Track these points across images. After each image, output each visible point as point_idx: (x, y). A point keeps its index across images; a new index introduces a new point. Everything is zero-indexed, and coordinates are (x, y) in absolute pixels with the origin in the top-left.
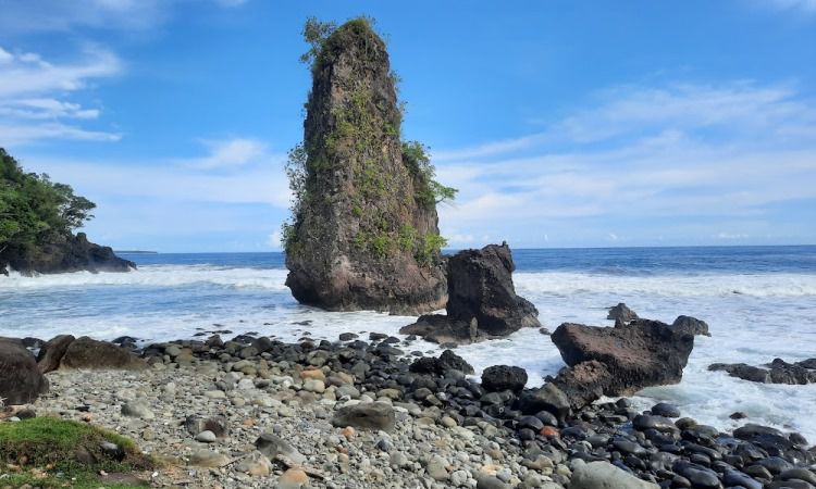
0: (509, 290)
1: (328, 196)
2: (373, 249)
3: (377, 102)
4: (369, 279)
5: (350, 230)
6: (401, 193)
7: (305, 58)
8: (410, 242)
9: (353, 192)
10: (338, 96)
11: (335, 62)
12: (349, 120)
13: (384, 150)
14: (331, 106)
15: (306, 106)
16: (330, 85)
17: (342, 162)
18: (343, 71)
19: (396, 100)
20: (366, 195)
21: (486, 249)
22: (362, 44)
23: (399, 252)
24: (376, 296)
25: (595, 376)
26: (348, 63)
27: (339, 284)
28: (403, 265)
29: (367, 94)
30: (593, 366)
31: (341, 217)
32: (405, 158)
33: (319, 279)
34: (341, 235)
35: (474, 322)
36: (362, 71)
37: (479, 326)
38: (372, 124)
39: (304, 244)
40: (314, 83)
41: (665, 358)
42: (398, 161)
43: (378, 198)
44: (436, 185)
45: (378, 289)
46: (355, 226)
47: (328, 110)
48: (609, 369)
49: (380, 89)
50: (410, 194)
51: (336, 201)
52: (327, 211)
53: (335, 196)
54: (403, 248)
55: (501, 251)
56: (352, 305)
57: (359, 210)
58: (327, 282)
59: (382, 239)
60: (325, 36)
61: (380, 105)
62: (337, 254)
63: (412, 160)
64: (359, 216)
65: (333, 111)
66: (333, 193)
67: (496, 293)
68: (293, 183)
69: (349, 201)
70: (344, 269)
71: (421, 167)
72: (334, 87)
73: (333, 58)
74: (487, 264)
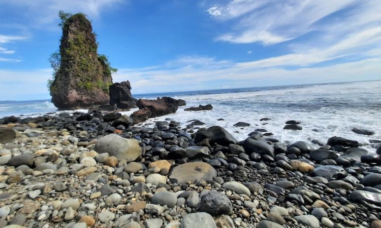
0: (129, 95)
1: (67, 69)
2: (86, 88)
3: (87, 40)
4: (84, 98)
5: (76, 81)
6: (97, 70)
7: (60, 25)
8: (100, 86)
9: (77, 68)
10: (71, 37)
11: (70, 25)
12: (76, 44)
13: (90, 55)
14: (68, 39)
15: (60, 40)
16: (68, 32)
17: (72, 58)
18: (73, 28)
19: (95, 40)
20: (83, 69)
21: (121, 83)
22: (81, 21)
23: (96, 88)
24: (87, 103)
25: (145, 112)
26: (75, 26)
27: (72, 100)
28: (98, 93)
29: (83, 38)
30: (145, 109)
31: (72, 77)
32: (99, 59)
33: (63, 99)
34: (72, 82)
35: (116, 105)
36: (82, 30)
37: (118, 107)
38: (85, 47)
39: (57, 86)
40: (63, 32)
41: (170, 107)
42: (96, 60)
43: (88, 70)
44: (111, 68)
45: (88, 101)
46: (78, 80)
47: (67, 40)
48: (151, 110)
49: (88, 37)
50: (101, 71)
51: (70, 71)
52: (67, 74)
53: (70, 69)
54: (98, 87)
55: (126, 83)
56: (77, 107)
57: (80, 74)
58: (67, 99)
59: (89, 84)
60: (68, 18)
61: (89, 41)
62: (71, 89)
63: (102, 60)
64: (80, 76)
65: (69, 41)
66: (68, 68)
67: (125, 96)
68: (52, 65)
69: (75, 71)
70: (74, 94)
71: (106, 63)
72: (69, 33)
73: (69, 24)
74: (121, 87)
